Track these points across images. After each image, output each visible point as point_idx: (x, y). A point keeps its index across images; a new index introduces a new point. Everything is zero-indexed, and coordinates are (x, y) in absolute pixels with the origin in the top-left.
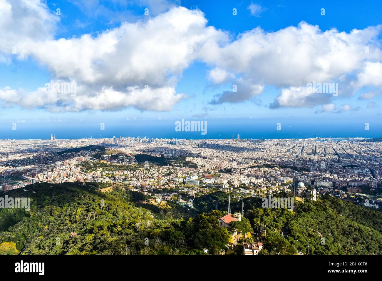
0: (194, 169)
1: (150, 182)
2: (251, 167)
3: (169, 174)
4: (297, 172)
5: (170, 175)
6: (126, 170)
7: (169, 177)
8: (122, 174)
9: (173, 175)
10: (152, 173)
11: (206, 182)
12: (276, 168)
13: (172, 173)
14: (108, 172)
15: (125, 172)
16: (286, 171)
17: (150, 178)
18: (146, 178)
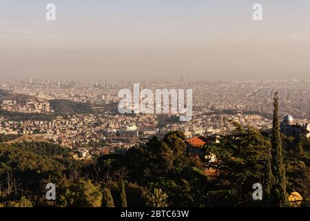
0: (131, 118)
1: (71, 134)
2: (206, 114)
3: (96, 125)
4: (266, 119)
5: (99, 126)
6: (37, 120)
7: (98, 128)
8: (32, 125)
9: (103, 126)
10: (74, 123)
11: (147, 134)
12: (239, 115)
13: (102, 123)
14: (12, 122)
15: (37, 123)
16: (252, 118)
17: (71, 129)
18: (65, 130)
